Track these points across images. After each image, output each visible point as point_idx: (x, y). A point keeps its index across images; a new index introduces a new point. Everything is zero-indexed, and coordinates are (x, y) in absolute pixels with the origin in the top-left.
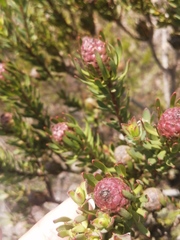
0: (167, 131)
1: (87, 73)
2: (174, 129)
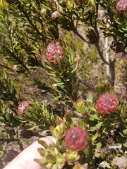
0: (102, 109)
1: (50, 68)
2: (106, 109)
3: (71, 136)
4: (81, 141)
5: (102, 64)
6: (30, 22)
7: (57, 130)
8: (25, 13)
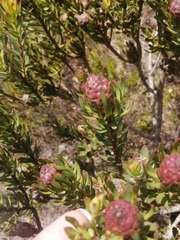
0: (168, 177)
2: (175, 177)
3: (115, 214)
4: (129, 221)
5: (144, 93)
6: (48, 33)
7: (94, 205)
8: (41, 21)
